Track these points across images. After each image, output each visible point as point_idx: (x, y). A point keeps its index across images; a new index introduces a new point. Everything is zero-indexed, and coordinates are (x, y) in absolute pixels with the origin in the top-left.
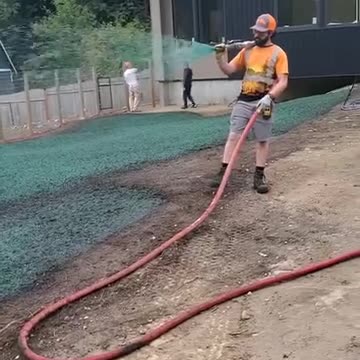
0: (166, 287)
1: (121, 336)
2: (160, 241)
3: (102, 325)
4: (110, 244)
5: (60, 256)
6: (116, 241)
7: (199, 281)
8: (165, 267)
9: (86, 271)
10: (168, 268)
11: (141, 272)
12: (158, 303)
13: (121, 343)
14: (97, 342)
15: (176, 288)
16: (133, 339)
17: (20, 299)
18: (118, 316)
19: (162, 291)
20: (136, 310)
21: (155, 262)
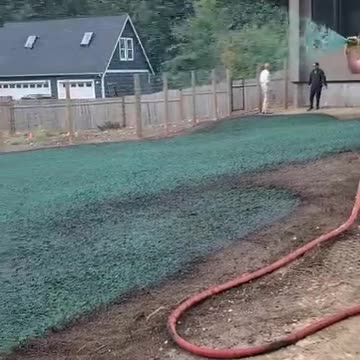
0: (310, 289)
1: (265, 332)
2: (301, 242)
3: (246, 320)
4: (251, 241)
5: (202, 248)
6: (258, 238)
7: (345, 286)
8: (308, 269)
9: (229, 265)
10: (311, 270)
11: (283, 271)
12: (302, 303)
13: (266, 339)
14: (243, 335)
15: (321, 290)
16: (278, 337)
17: (166, 287)
18: (262, 312)
19: (307, 293)
20: (280, 308)
21: (297, 263)
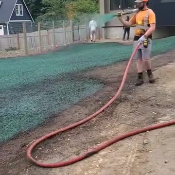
0: (107, 127)
1: (85, 149)
2: (104, 104)
3: (76, 144)
4: (80, 105)
5: (56, 110)
6: (83, 103)
7: (123, 125)
8: (106, 117)
9: (69, 117)
11: (94, 119)
12: (103, 134)
13: (85, 152)
14: (74, 151)
15: (112, 127)
16: (90, 150)
17: (38, 130)
18: (84, 140)
19: (105, 129)
20: (92, 137)
21: (101, 115)
